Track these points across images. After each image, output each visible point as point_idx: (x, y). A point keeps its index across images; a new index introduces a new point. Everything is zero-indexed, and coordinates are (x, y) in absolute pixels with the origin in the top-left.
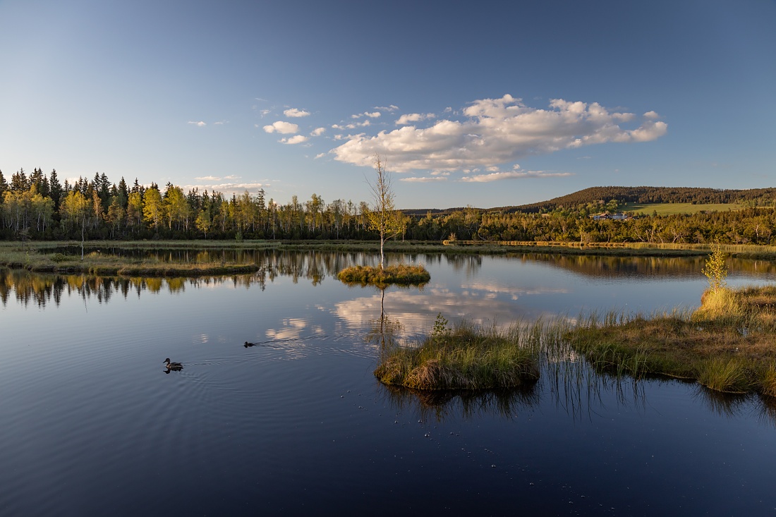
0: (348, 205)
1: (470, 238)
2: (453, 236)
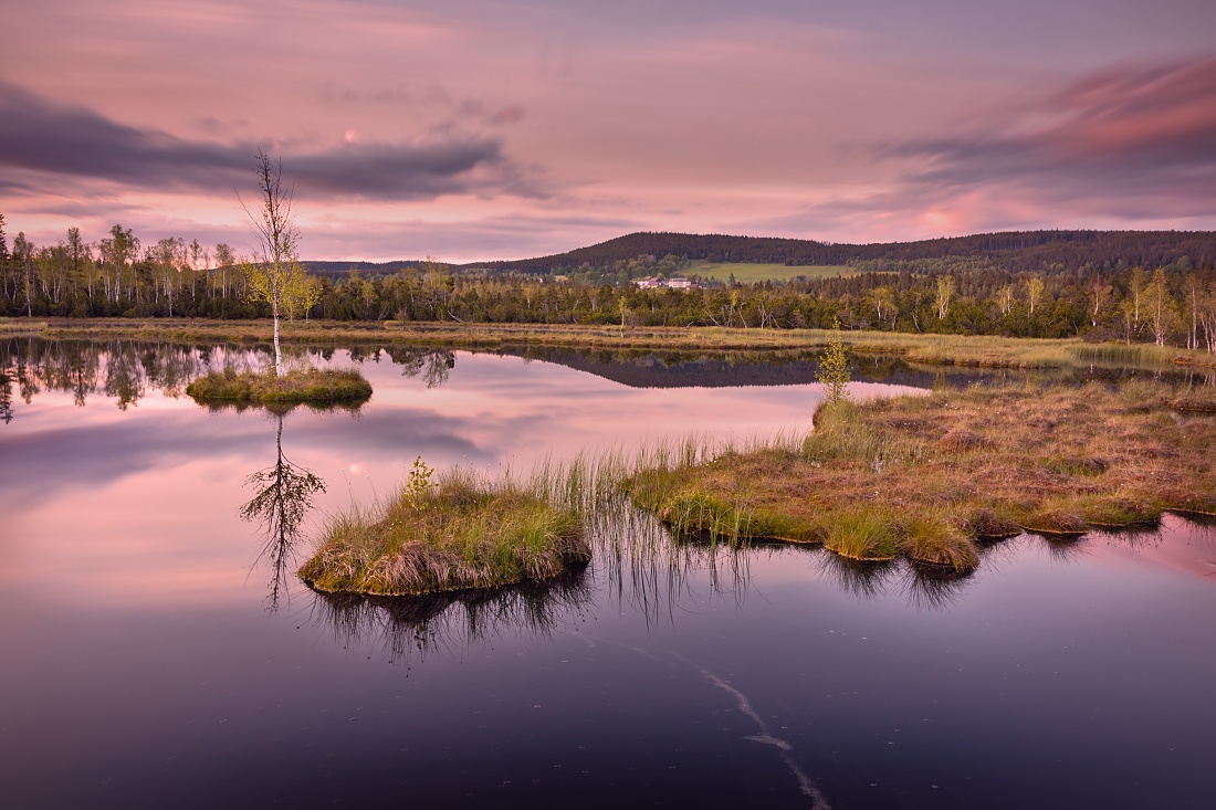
1: (434, 318)
2: (402, 313)
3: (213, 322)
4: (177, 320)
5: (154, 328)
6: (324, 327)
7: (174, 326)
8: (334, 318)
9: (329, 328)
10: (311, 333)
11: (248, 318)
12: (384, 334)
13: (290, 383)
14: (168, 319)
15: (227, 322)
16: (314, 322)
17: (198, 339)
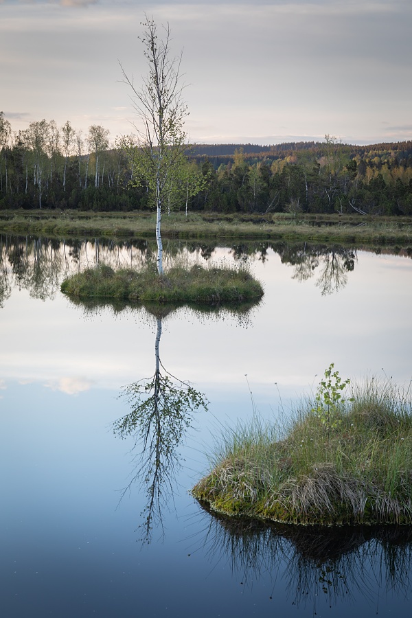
0: (62, 134)
1: (332, 210)
2: (294, 204)
3: (84, 214)
4: (46, 212)
5: (23, 220)
6: (204, 219)
7: (43, 218)
8: (216, 209)
9: (211, 221)
10: (191, 227)
11: (121, 210)
12: (274, 229)
13: (172, 281)
14: (37, 211)
15: (99, 214)
16: (194, 215)
17: (70, 232)
